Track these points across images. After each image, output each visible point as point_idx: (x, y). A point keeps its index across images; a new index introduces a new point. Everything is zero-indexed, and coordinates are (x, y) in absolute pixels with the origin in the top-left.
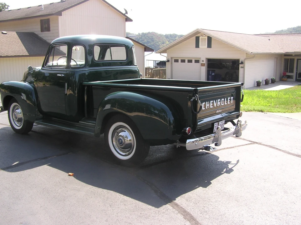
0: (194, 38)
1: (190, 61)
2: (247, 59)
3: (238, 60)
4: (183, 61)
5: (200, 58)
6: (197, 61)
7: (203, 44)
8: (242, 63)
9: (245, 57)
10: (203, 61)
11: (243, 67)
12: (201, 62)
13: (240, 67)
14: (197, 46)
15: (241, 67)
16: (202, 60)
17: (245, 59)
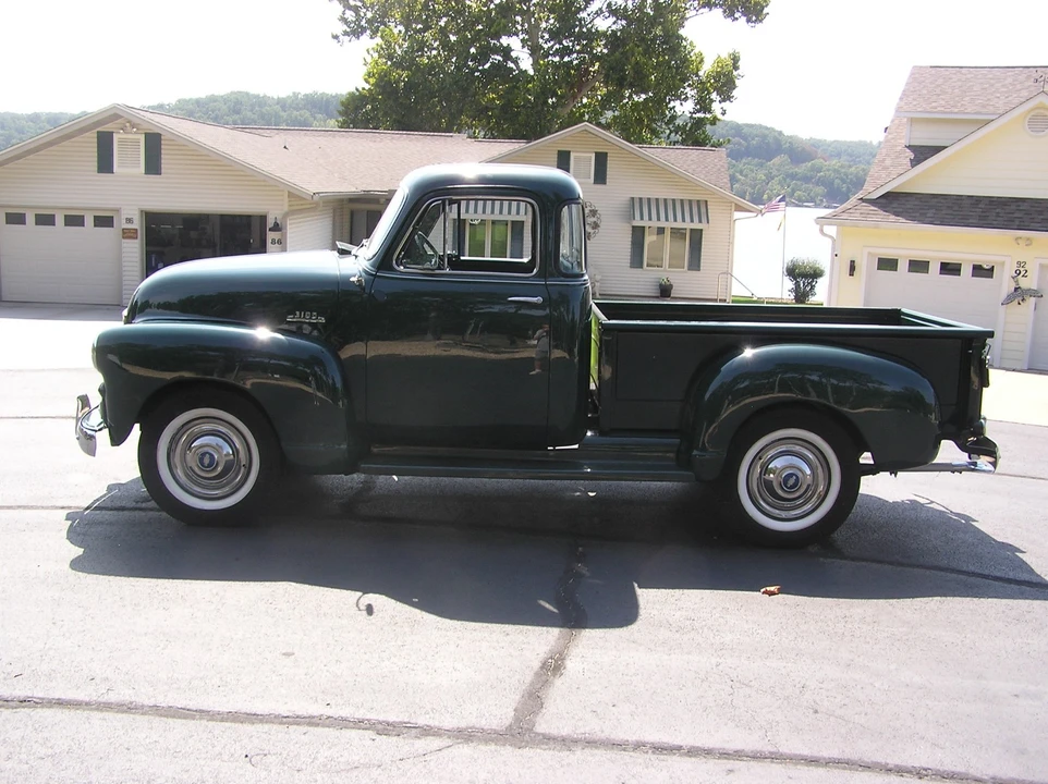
0: (92, 137)
1: (74, 221)
2: (293, 214)
3: (263, 218)
4: (45, 220)
5: (118, 211)
6: (104, 221)
7: (131, 161)
8: (277, 228)
9: (286, 208)
10: (129, 220)
11: (280, 242)
12: (121, 223)
13: (269, 241)
14: (105, 165)
15: (273, 242)
16: (124, 217)
17: (286, 215)
